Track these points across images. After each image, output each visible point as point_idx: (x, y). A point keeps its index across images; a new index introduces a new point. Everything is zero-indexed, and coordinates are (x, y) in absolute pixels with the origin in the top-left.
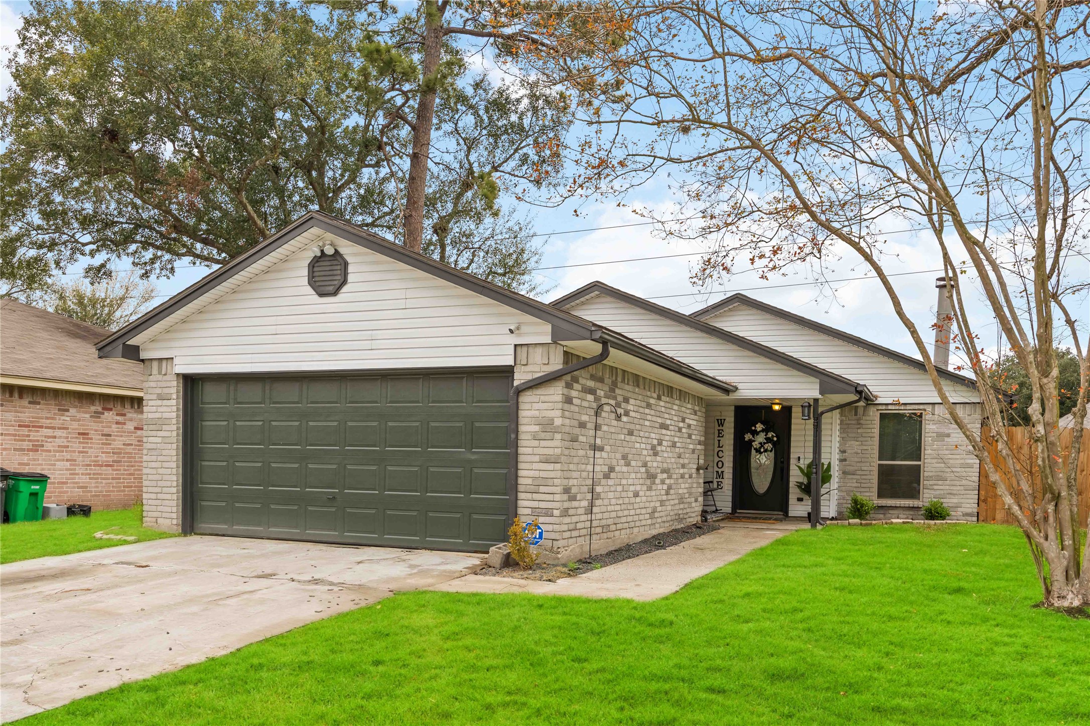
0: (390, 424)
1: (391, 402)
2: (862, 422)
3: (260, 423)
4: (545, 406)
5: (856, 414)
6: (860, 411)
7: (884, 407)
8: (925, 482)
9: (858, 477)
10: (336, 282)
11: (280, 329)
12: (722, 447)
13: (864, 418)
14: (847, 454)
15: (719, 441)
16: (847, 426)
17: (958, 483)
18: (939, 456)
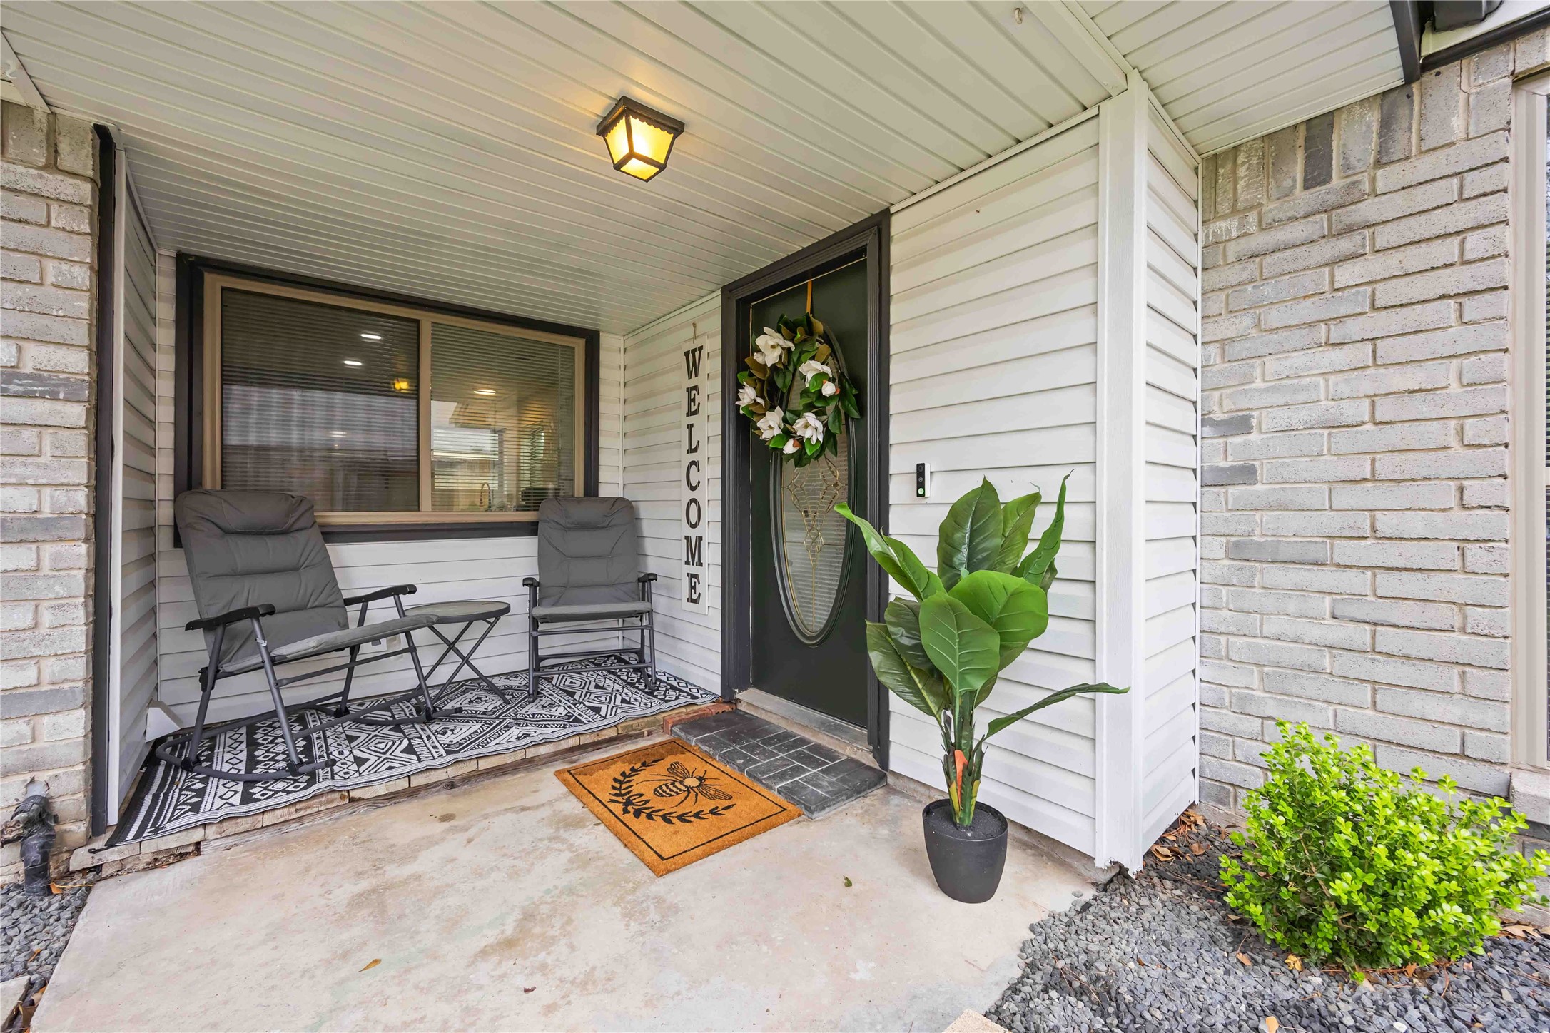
2: (1366, 209)
5: (1318, 174)
6: (1356, 137)
12: (695, 450)
13: (1387, 178)
14: (1254, 437)
15: (690, 427)
16: (1253, 266)
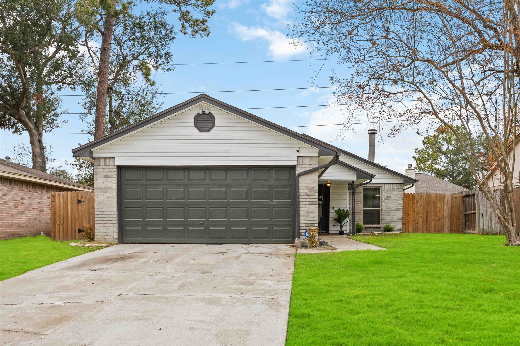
0: (232, 189)
1: (232, 180)
3: (161, 189)
4: (310, 182)
8: (382, 217)
10: (210, 126)
11: (178, 146)
13: (357, 190)
17: (395, 217)
18: (387, 206)
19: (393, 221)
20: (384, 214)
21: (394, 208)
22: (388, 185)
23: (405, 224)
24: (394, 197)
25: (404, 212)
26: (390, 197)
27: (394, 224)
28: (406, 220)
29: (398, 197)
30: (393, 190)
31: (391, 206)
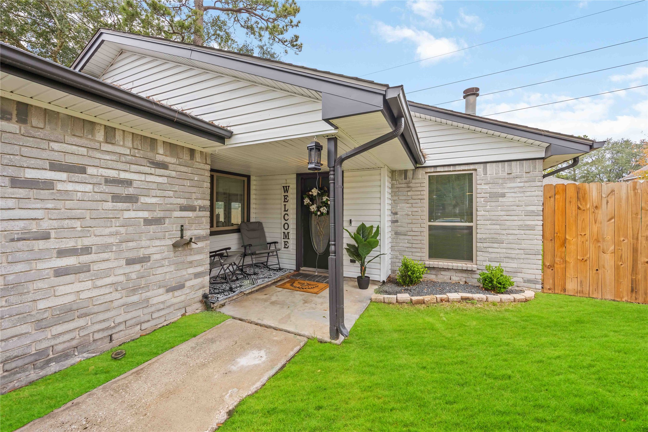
2: (411, 185)
5: (406, 178)
6: (410, 174)
7: (432, 170)
8: (479, 245)
9: (410, 238)
12: (287, 211)
13: (414, 181)
14: (398, 216)
15: (285, 205)
16: (398, 189)
17: (517, 246)
18: (494, 218)
19: (513, 256)
20: (485, 239)
21: (516, 223)
22: (494, 164)
23: (551, 267)
24: (513, 195)
25: (548, 235)
26: (503, 195)
27: (515, 265)
28: (554, 256)
29: (528, 194)
30: (513, 178)
31: (507, 218)
